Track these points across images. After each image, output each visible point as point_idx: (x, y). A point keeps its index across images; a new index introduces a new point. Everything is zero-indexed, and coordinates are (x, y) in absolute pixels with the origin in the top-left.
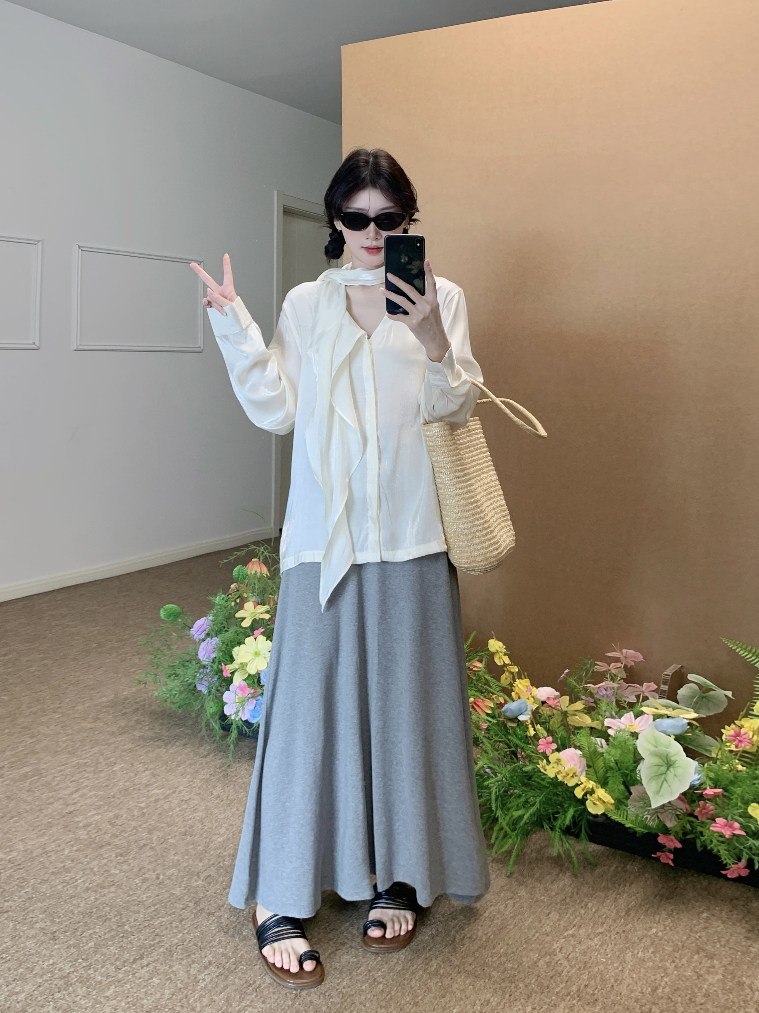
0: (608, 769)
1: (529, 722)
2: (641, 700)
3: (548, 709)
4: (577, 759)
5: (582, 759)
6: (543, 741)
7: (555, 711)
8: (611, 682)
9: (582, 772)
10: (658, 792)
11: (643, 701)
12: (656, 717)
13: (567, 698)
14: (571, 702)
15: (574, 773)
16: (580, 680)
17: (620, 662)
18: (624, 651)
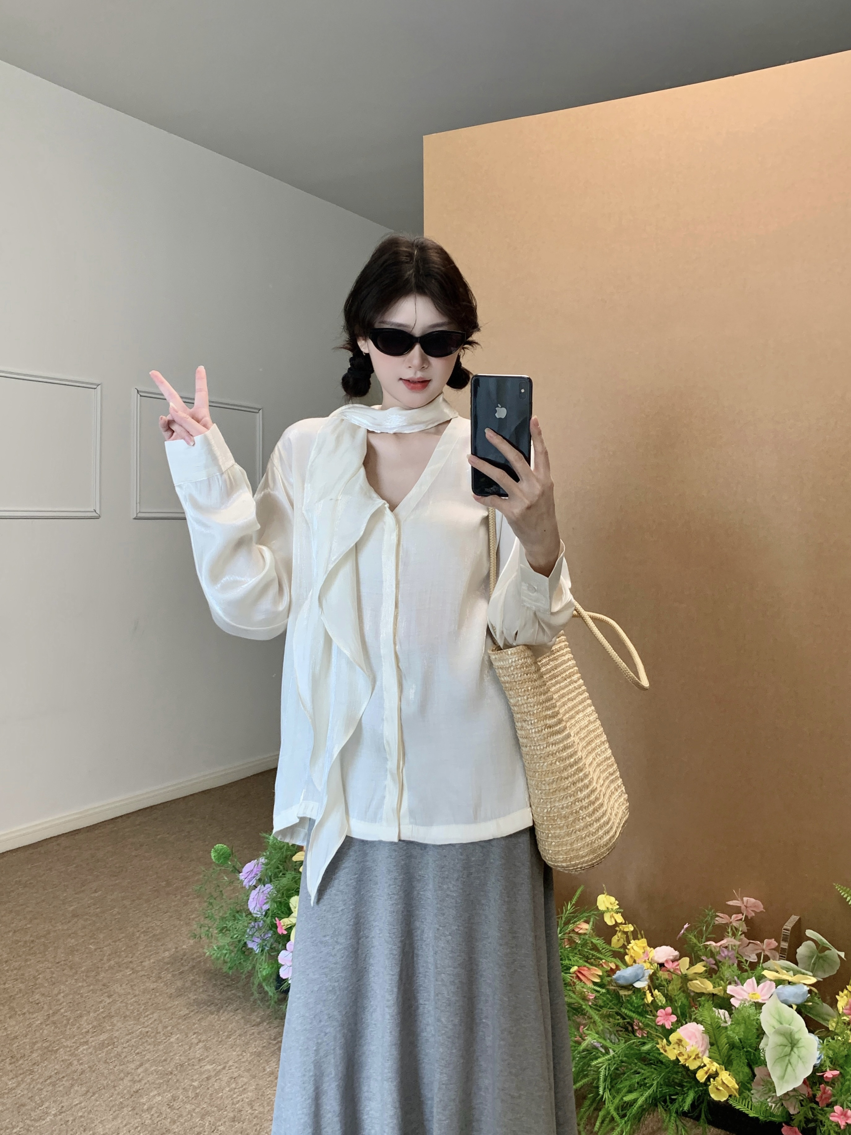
0: (732, 1046)
1: (647, 988)
2: (761, 961)
3: (666, 973)
4: (699, 1036)
5: (704, 1035)
6: (661, 1012)
7: (674, 976)
8: (733, 939)
9: (704, 1052)
10: (783, 1077)
11: (764, 962)
12: (779, 982)
13: (686, 960)
14: (692, 964)
15: (697, 1055)
16: (700, 935)
17: (741, 913)
18: (745, 899)
